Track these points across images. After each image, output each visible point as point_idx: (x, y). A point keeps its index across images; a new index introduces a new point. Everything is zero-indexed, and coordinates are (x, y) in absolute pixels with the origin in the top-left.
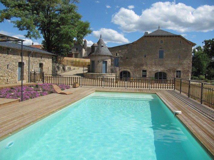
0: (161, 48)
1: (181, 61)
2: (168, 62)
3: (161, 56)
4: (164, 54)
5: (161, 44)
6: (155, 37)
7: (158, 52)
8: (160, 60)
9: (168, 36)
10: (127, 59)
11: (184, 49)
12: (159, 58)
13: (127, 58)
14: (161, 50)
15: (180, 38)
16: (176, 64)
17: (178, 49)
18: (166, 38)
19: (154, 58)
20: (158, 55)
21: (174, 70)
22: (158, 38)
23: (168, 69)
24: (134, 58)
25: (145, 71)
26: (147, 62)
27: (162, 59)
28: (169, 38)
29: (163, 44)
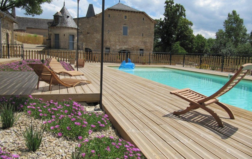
0: (125, 24)
1: (144, 39)
2: (132, 40)
3: (125, 33)
4: (128, 31)
5: (125, 19)
6: (119, 11)
7: (122, 29)
8: (124, 37)
9: (132, 12)
10: (88, 35)
11: (147, 26)
12: (123, 35)
13: (89, 33)
14: (125, 26)
15: (144, 15)
16: (139, 42)
17: (142, 27)
18: (130, 14)
19: (118, 35)
20: (122, 31)
21: (137, 48)
22: (122, 12)
23: (132, 46)
24: (96, 33)
25: (109, 49)
26: (111, 39)
27: (126, 36)
28: (133, 14)
29: (127, 19)
